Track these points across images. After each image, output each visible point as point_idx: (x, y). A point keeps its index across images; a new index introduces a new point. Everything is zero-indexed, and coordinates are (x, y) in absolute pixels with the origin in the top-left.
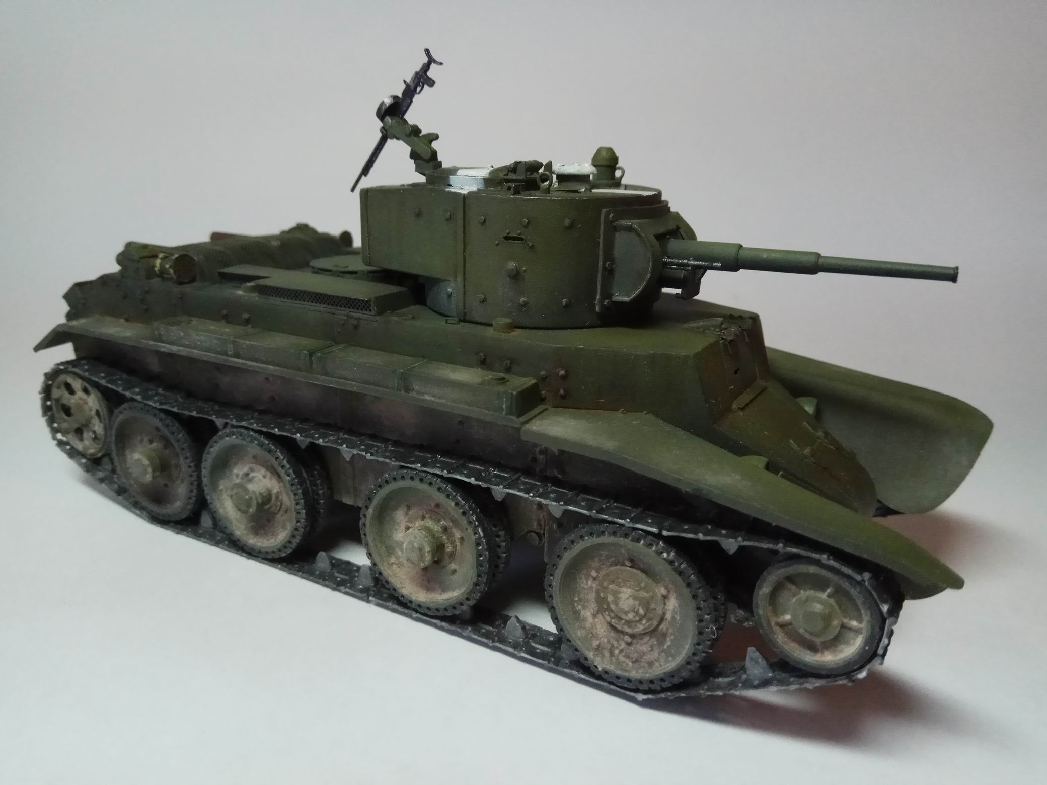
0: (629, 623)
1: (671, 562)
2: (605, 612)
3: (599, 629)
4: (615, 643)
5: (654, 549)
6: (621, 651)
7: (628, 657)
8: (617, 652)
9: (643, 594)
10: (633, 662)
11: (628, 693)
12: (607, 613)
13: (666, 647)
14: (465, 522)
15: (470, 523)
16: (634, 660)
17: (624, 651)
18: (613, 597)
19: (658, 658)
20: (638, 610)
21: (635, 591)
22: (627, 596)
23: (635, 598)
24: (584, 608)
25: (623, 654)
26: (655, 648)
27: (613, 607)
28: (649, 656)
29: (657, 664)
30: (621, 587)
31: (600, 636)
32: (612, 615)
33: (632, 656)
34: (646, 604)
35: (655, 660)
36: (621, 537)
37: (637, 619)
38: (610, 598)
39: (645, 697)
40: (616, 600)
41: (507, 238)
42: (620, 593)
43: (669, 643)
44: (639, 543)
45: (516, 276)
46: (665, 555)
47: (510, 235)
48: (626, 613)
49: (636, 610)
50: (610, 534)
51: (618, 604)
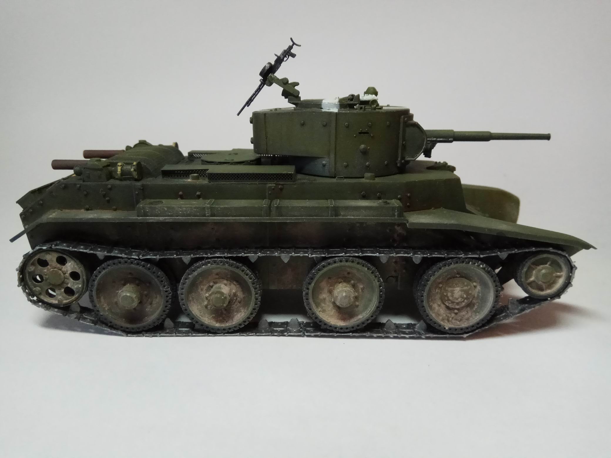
0: (458, 304)
1: (484, 269)
2: (446, 302)
3: (441, 311)
4: (449, 315)
5: (476, 265)
6: (453, 318)
7: (456, 320)
8: (451, 319)
9: (465, 288)
10: (459, 321)
11: (459, 336)
12: (447, 302)
13: (474, 309)
14: (373, 277)
15: (376, 277)
16: (459, 320)
17: (454, 318)
18: (451, 293)
19: (471, 316)
20: (463, 296)
21: (461, 287)
22: (458, 291)
23: (462, 291)
24: (434, 303)
25: (454, 319)
26: (469, 312)
27: (451, 298)
28: (466, 316)
29: (471, 318)
30: (455, 288)
31: (442, 314)
32: (450, 302)
33: (458, 319)
34: (466, 292)
35: (470, 317)
36: (460, 263)
37: (463, 300)
38: (449, 294)
39: (467, 335)
40: (452, 295)
41: (360, 133)
42: (454, 290)
43: (476, 307)
44: (469, 264)
45: (365, 153)
46: (481, 266)
47: (363, 131)
48: (457, 299)
49: (462, 296)
50: (455, 264)
51: (453, 296)
